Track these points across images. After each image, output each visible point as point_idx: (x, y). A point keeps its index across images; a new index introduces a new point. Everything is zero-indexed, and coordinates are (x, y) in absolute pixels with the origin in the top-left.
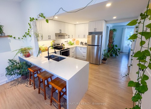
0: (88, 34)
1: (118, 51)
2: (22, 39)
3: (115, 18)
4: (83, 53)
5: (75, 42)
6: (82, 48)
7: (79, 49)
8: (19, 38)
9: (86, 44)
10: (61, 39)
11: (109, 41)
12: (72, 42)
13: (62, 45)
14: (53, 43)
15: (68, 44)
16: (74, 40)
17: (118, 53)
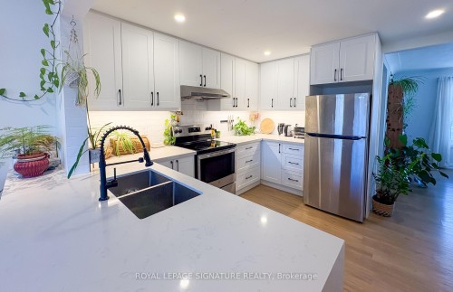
0: (307, 91)
1: (434, 164)
2: (36, 97)
3: (434, 14)
4: (289, 167)
5: (258, 125)
6: (284, 146)
7: (275, 149)
8: (22, 95)
9: (299, 130)
10: (208, 110)
11: (389, 125)
12: (249, 125)
13: (210, 132)
14: (175, 123)
15: (234, 131)
16: (257, 117)
17: (435, 174)
